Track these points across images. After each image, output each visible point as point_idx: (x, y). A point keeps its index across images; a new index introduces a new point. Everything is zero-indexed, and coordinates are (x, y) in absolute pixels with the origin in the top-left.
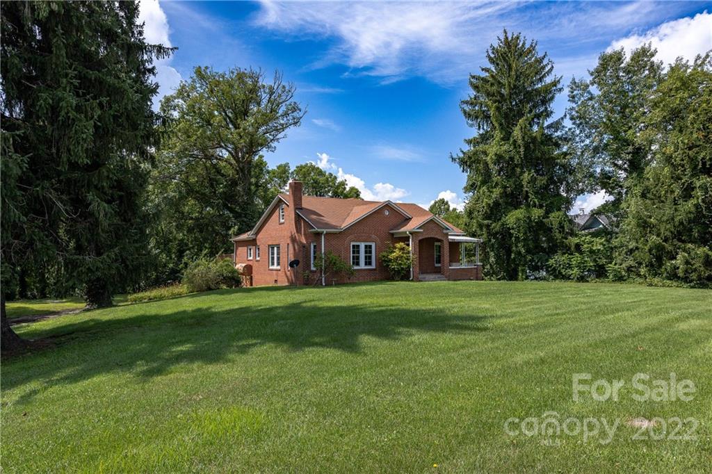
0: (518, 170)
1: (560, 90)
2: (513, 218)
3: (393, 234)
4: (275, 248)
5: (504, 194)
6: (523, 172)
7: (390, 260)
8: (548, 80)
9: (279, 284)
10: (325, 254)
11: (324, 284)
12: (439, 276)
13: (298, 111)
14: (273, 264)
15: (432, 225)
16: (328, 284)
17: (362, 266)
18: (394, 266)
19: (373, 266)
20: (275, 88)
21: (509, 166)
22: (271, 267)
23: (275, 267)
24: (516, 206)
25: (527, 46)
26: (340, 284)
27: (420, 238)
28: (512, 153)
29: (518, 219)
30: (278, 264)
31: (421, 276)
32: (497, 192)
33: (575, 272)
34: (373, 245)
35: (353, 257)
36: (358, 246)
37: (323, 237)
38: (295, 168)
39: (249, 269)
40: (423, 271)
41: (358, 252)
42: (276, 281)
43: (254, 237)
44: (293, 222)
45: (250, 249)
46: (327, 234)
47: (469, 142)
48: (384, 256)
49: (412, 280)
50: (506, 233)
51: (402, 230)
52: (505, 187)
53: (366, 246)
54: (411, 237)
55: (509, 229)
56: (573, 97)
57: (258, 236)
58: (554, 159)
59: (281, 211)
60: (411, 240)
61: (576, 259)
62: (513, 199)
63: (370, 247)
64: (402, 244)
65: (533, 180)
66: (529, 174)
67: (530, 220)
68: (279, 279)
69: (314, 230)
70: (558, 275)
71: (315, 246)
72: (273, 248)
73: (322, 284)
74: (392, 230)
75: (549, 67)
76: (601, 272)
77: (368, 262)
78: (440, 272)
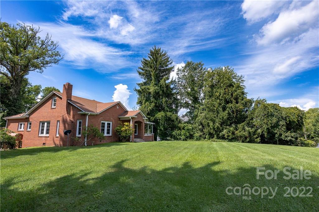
0: (161, 97)
1: (173, 71)
2: (160, 115)
3: (120, 118)
4: (46, 124)
5: (156, 106)
6: (163, 98)
7: (122, 131)
8: (170, 66)
9: (46, 146)
10: (88, 126)
11: (86, 145)
12: (141, 139)
13: (58, 56)
14: (42, 133)
15: (139, 115)
16: (89, 145)
17: (106, 134)
18: (123, 134)
19: (111, 135)
20: (46, 42)
21: (157, 95)
22: (40, 135)
23: (44, 135)
24: (160, 111)
25: (163, 53)
26: (96, 145)
27: (135, 121)
28: (159, 90)
29: (162, 116)
30: (47, 133)
31: (135, 140)
32: (153, 104)
33: (183, 137)
34: (111, 123)
35: (102, 129)
36: (104, 123)
37: (87, 117)
38: (44, 88)
39: (20, 136)
40: (136, 137)
41: (104, 127)
42: (44, 144)
43: (28, 116)
44: (65, 107)
45: (21, 125)
46: (91, 115)
47: (139, 84)
48: (118, 129)
49: (131, 142)
50: (156, 121)
51: (126, 116)
52: (156, 103)
53: (108, 123)
54: (131, 120)
55: (158, 120)
56: (178, 74)
57: (32, 116)
58: (173, 94)
59: (53, 101)
60: (131, 121)
61: (183, 132)
62: (159, 108)
63: (110, 124)
64: (126, 124)
65: (166, 101)
66: (165, 99)
67: (166, 117)
68: (47, 142)
69: (82, 112)
70: (176, 139)
71: (80, 123)
72: (43, 123)
73: (85, 145)
74: (120, 116)
75: (171, 62)
76: (191, 137)
77: (108, 133)
78: (140, 137)
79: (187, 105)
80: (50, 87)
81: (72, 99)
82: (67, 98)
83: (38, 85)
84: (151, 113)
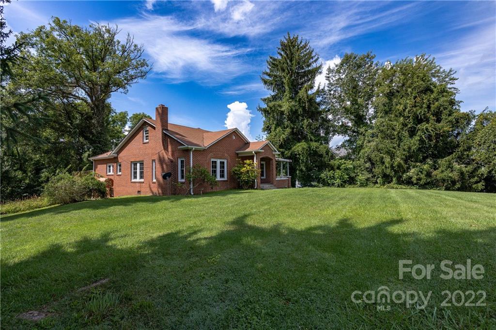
0: (301, 118)
1: (321, 73)
2: (299, 147)
3: (238, 154)
4: (138, 165)
5: (292, 133)
6: (303, 120)
7: (242, 173)
8: (314, 65)
9: (142, 195)
10: (194, 167)
11: (192, 194)
12: (271, 185)
13: (146, 67)
14: (135, 177)
15: (267, 148)
16: (197, 194)
17: (218, 178)
18: (244, 178)
19: (225, 179)
20: (127, 47)
21: (294, 116)
22: (133, 180)
23: (138, 180)
24: (299, 141)
25: (303, 44)
26: (205, 194)
27: (261, 157)
28: (297, 108)
29: (303, 149)
30: (141, 177)
31: (262, 185)
32: (288, 130)
33: (338, 181)
34: (225, 162)
35: (212, 170)
36: (216, 162)
37: (191, 153)
38: (132, 115)
39: (110, 182)
40: (263, 182)
41: (216, 167)
42: (139, 192)
43: (116, 155)
44: (161, 141)
45: (110, 166)
46: (196, 151)
47: (265, 100)
48: (236, 170)
49: (256, 189)
50: (294, 157)
51: (247, 150)
52: (293, 129)
53: (221, 162)
54: (255, 156)
55: (296, 155)
56: (328, 77)
57: (121, 155)
58: (320, 113)
59: (145, 133)
60: (255, 158)
61: (338, 173)
62: (297, 136)
63: (223, 163)
64: (248, 162)
65: (310, 125)
66: (307, 121)
67: (310, 149)
68: (143, 190)
69: (184, 147)
70: (326, 184)
71: (182, 162)
72: (135, 164)
74: (238, 151)
75: (316, 57)
76: (352, 181)
77: (222, 176)
78: (270, 182)
79: (344, 129)
80: (138, 113)
81: (169, 129)
82: (162, 126)
83: (124, 111)
84: (285, 145)
